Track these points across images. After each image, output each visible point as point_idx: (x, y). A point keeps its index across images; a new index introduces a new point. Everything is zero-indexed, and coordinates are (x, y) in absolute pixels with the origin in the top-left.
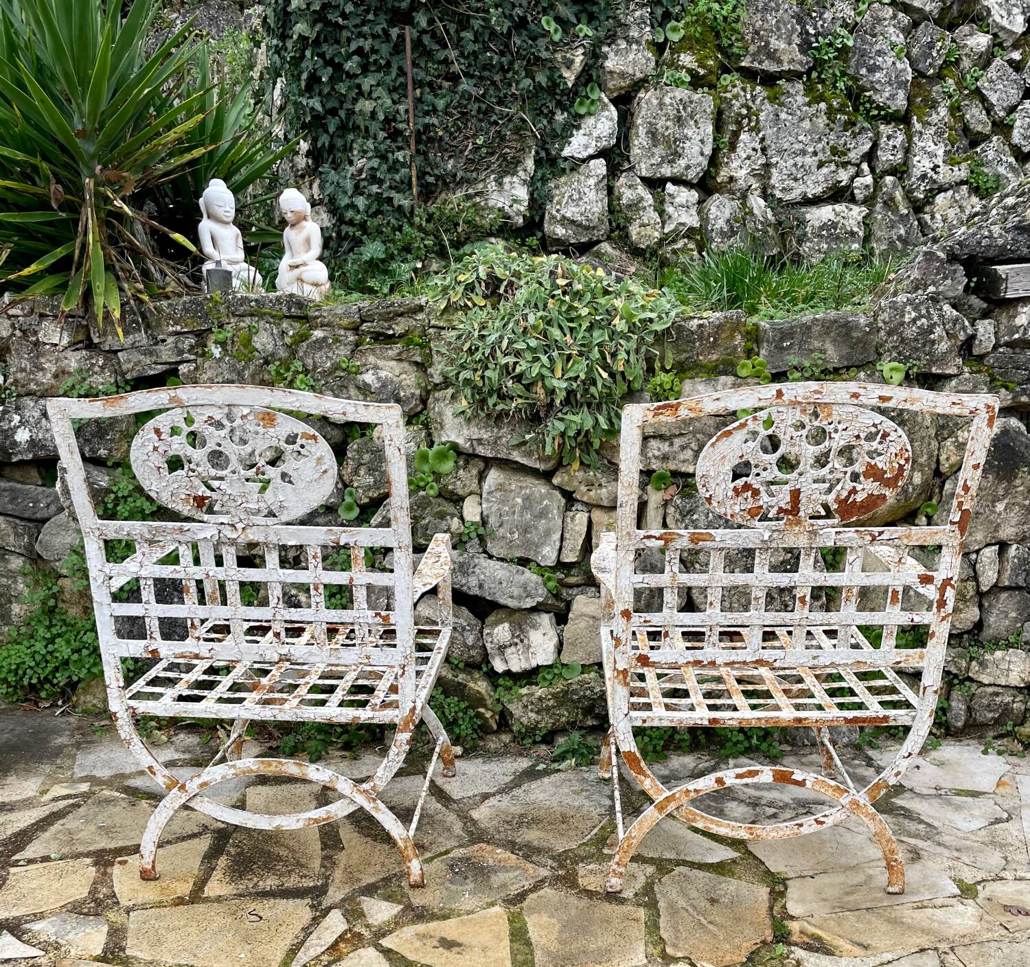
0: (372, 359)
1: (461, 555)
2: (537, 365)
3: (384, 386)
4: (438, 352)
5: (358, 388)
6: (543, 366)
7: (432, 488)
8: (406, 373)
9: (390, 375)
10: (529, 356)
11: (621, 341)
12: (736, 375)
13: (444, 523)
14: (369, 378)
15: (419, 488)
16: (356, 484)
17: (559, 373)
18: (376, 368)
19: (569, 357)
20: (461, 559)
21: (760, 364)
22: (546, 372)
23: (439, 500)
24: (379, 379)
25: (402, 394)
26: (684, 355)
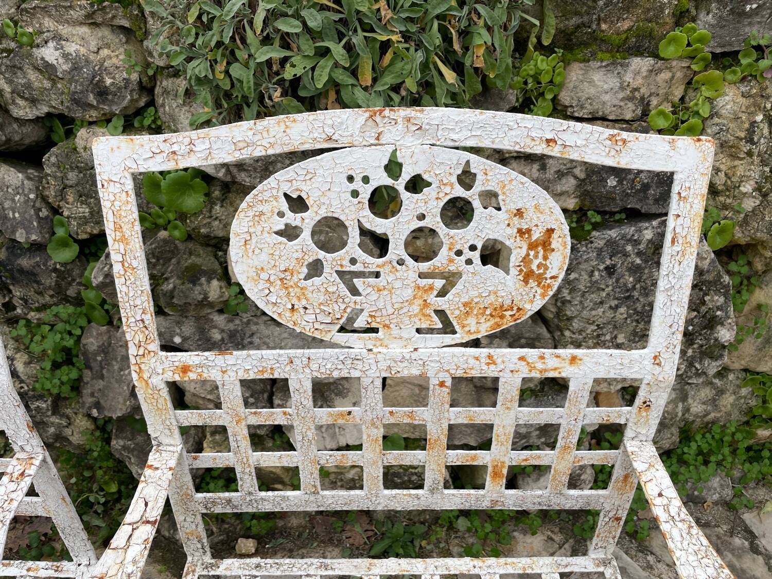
0: (48, 23)
1: (230, 321)
2: (325, 66)
3: (76, 68)
4: (152, 13)
5: (36, 68)
6: (336, 65)
7: (176, 228)
8: (108, 46)
9: (83, 51)
10: (307, 46)
11: (479, 7)
12: (656, 56)
13: (198, 288)
14: (49, 53)
15: (157, 227)
16: (66, 213)
17: (367, 77)
18: (58, 37)
19: (385, 46)
20: (231, 326)
21: (701, 40)
22: (343, 78)
23: (191, 245)
24: (66, 56)
25: (108, 81)
26: (574, 21)
